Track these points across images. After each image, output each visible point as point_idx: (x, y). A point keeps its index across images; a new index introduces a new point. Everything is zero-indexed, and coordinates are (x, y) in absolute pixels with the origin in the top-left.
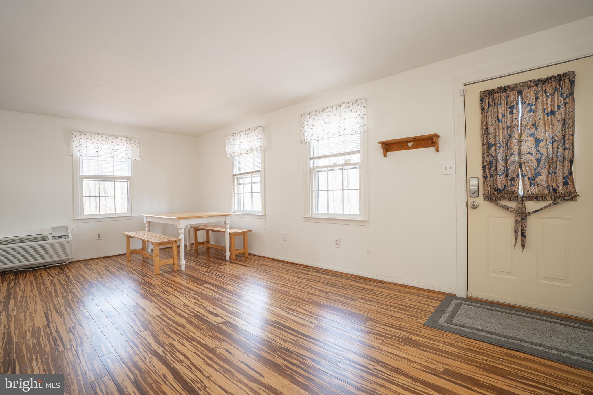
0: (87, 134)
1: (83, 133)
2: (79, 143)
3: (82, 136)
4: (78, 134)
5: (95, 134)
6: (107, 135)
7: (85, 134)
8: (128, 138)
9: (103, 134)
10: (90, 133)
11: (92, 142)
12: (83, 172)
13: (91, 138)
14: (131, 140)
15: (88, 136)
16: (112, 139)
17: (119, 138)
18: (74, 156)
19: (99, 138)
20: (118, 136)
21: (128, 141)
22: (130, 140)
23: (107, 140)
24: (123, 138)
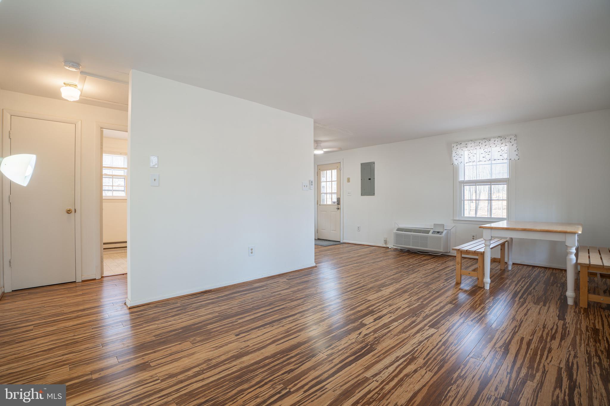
0: (463, 143)
1: (459, 143)
2: (456, 152)
3: (459, 146)
4: (455, 145)
5: (469, 141)
6: (480, 140)
7: (460, 144)
8: (502, 138)
9: (476, 140)
10: (464, 142)
11: (467, 149)
12: (461, 179)
13: (466, 146)
14: (506, 138)
15: (463, 144)
16: (485, 142)
17: (492, 140)
18: (454, 164)
19: (473, 144)
20: (491, 138)
21: (503, 141)
22: (504, 139)
23: (480, 144)
24: (497, 140)
